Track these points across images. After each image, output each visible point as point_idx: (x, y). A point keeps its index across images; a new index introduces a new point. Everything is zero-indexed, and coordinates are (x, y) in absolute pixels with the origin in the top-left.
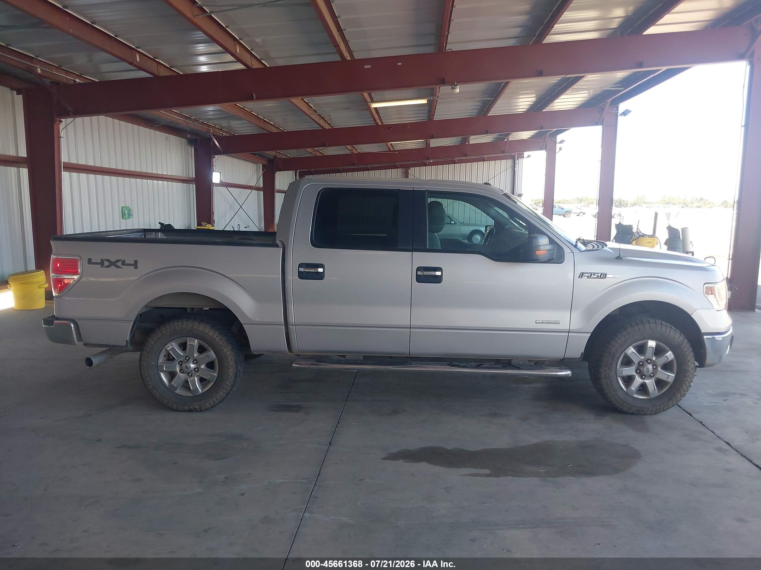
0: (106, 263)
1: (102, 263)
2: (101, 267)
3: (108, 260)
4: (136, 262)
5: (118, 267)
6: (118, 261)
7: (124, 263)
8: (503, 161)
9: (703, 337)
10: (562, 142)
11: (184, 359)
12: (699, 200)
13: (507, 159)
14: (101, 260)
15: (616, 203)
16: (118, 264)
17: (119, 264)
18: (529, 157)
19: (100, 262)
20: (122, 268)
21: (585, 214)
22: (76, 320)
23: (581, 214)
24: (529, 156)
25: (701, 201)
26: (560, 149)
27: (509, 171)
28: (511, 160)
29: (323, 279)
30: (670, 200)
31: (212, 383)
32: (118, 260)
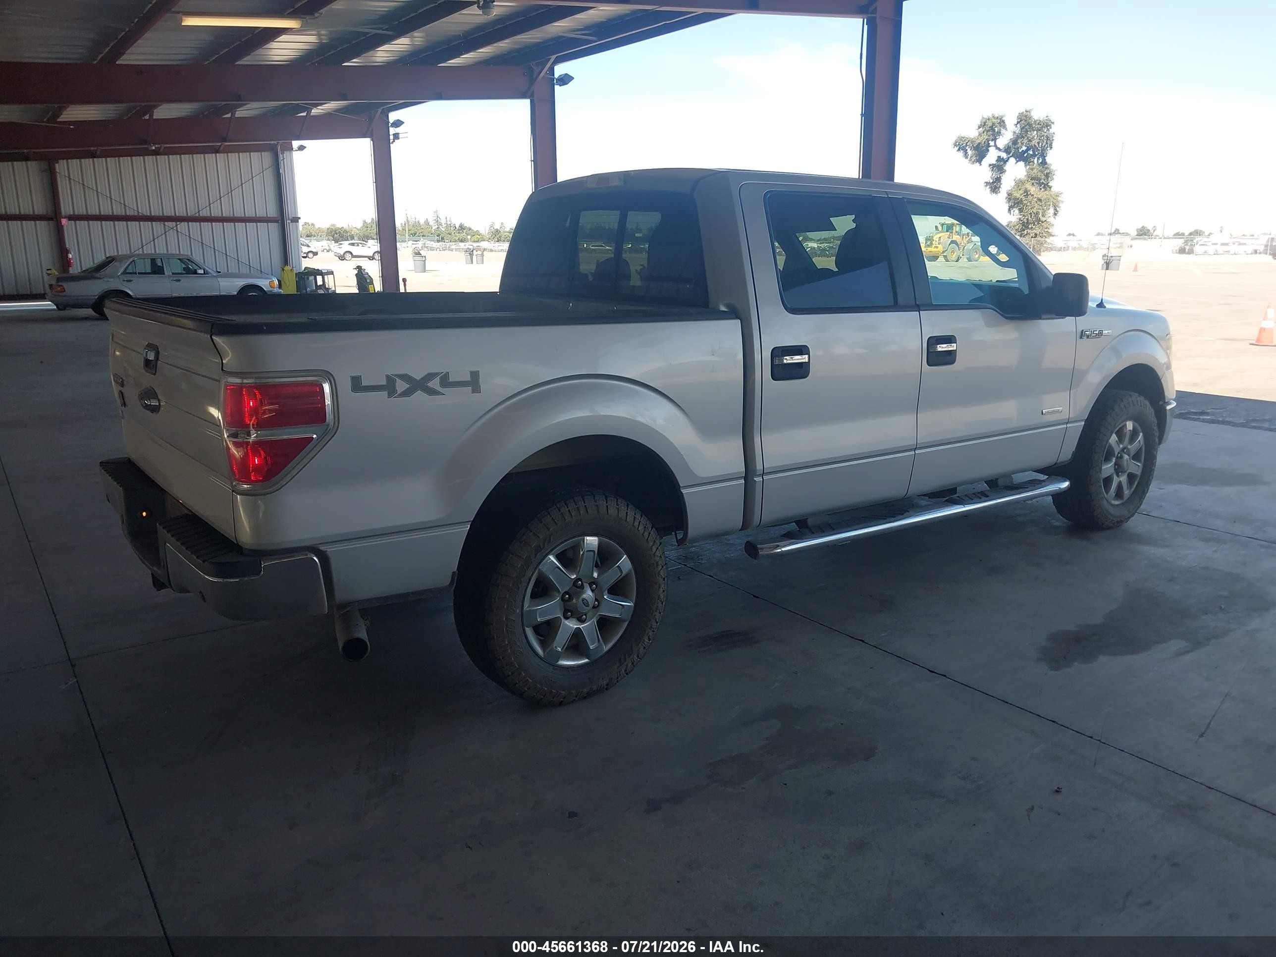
0: (401, 386)
1: (389, 387)
2: (390, 396)
3: (405, 377)
4: (475, 375)
5: (432, 392)
6: (430, 376)
7: (445, 382)
8: (255, 156)
9: (1166, 407)
10: (397, 124)
11: (571, 587)
12: (458, 230)
13: (261, 151)
14: (388, 377)
15: (334, 236)
16: (430, 384)
17: (435, 384)
18: (302, 150)
19: (384, 383)
20: (444, 395)
21: (316, 255)
22: (322, 548)
23: (310, 255)
24: (301, 148)
25: (461, 231)
26: (396, 136)
27: (269, 176)
28: (269, 153)
29: (806, 377)
30: (416, 229)
31: (626, 623)
32: (429, 374)
